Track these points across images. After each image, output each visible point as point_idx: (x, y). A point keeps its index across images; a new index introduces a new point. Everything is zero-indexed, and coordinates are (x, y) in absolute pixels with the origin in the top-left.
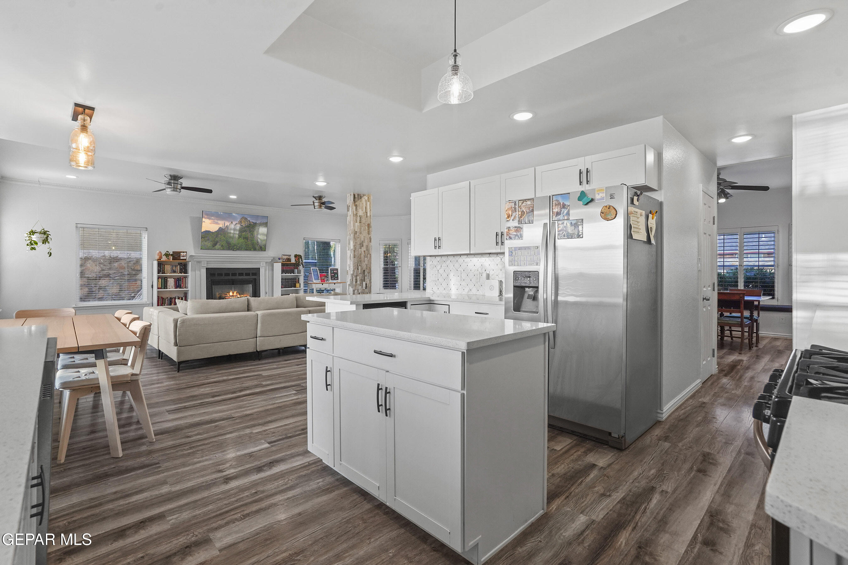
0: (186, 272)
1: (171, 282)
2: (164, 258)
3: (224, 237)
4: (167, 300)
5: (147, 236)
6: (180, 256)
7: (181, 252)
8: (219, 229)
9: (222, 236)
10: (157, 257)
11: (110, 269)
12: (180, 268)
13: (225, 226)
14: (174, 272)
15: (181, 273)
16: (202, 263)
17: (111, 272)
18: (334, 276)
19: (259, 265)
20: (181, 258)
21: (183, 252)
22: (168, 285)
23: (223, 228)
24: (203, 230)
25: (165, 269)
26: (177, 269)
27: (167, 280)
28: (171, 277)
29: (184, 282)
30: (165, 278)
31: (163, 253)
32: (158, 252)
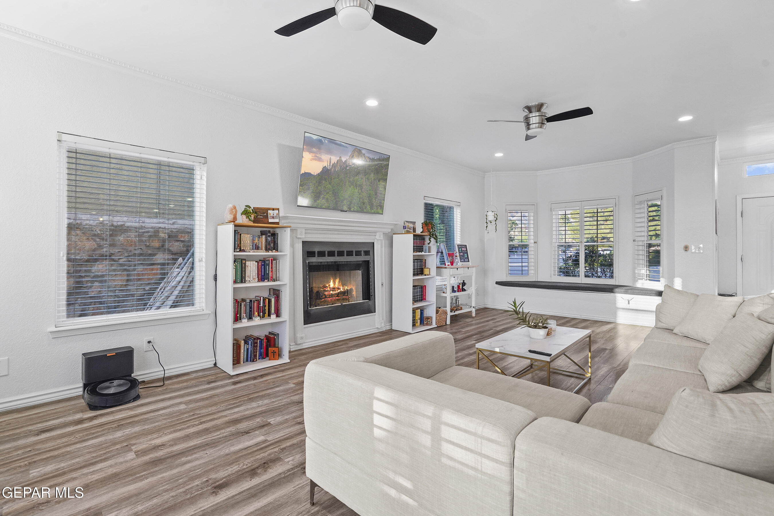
0: (275, 248)
1: (252, 268)
2: (242, 220)
3: (330, 184)
4: (245, 306)
5: (205, 174)
6: (267, 217)
7: (269, 209)
8: (323, 169)
9: (327, 182)
10: (230, 217)
11: (112, 245)
12: (266, 240)
13: (332, 164)
14: (257, 248)
15: (267, 250)
16: (299, 231)
17: (115, 250)
18: (463, 256)
19: (373, 237)
20: (270, 221)
21: (273, 210)
22: (247, 274)
23: (329, 168)
24: (302, 172)
25: (242, 242)
26: (262, 243)
27: (245, 264)
28: (251, 258)
29: (274, 269)
30: (242, 260)
31: (241, 209)
32: (231, 206)
